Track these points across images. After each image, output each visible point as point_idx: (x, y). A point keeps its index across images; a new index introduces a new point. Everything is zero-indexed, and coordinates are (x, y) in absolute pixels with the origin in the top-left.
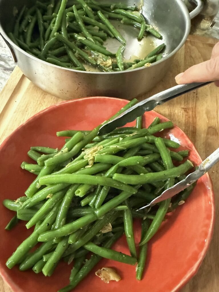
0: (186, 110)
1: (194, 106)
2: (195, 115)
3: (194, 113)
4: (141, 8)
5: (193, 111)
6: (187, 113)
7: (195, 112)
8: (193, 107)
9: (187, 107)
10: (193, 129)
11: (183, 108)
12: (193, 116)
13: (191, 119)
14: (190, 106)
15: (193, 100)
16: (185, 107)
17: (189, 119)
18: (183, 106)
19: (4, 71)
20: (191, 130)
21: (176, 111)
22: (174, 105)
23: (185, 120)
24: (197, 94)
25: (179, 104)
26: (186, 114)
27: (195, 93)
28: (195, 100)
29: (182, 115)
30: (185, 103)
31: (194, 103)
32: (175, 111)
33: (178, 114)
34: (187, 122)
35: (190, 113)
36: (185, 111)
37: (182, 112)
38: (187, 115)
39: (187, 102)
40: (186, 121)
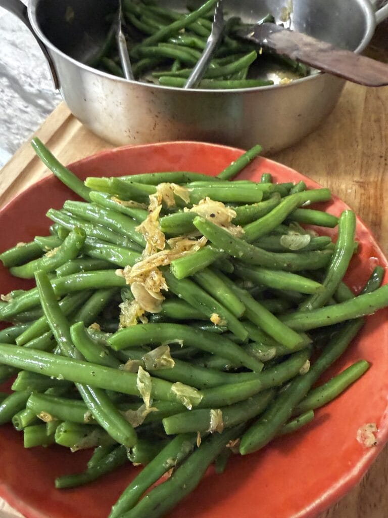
0: (362, 185)
1: (380, 179)
2: (381, 195)
3: (378, 190)
4: (288, 17)
5: (376, 188)
6: (365, 190)
7: (381, 189)
8: (377, 181)
9: (364, 181)
10: (374, 219)
11: (357, 182)
12: (376, 196)
13: (372, 202)
14: (372, 179)
15: (378, 169)
16: (361, 180)
17: (368, 201)
18: (356, 179)
19: (43, 114)
20: (370, 220)
21: (343, 187)
22: (338, 175)
23: (360, 202)
24: (386, 160)
25: (350, 174)
26: (363, 191)
27: (383, 159)
28: (381, 170)
29: (354, 195)
30: (361, 173)
31: (381, 174)
32: (339, 186)
33: (346, 191)
34: (364, 205)
35: (372, 191)
36: (360, 186)
37: (354, 188)
38: (364, 194)
39: (366, 171)
40: (362, 203)
